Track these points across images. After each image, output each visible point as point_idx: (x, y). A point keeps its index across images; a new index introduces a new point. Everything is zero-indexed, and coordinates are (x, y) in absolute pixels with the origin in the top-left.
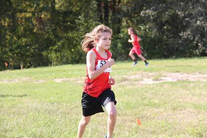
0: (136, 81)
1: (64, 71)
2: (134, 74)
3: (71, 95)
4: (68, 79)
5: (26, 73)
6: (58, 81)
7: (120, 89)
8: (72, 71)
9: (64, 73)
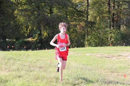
0: (125, 56)
1: (91, 50)
2: (125, 53)
3: (93, 61)
4: (92, 54)
5: (73, 50)
6: (87, 54)
7: (117, 60)
8: (95, 50)
9: (91, 51)
